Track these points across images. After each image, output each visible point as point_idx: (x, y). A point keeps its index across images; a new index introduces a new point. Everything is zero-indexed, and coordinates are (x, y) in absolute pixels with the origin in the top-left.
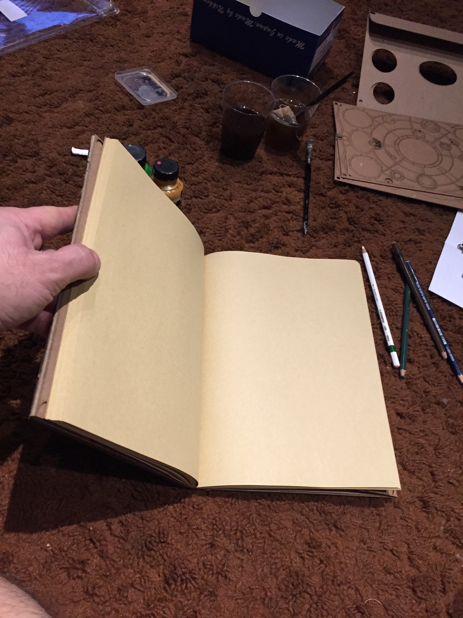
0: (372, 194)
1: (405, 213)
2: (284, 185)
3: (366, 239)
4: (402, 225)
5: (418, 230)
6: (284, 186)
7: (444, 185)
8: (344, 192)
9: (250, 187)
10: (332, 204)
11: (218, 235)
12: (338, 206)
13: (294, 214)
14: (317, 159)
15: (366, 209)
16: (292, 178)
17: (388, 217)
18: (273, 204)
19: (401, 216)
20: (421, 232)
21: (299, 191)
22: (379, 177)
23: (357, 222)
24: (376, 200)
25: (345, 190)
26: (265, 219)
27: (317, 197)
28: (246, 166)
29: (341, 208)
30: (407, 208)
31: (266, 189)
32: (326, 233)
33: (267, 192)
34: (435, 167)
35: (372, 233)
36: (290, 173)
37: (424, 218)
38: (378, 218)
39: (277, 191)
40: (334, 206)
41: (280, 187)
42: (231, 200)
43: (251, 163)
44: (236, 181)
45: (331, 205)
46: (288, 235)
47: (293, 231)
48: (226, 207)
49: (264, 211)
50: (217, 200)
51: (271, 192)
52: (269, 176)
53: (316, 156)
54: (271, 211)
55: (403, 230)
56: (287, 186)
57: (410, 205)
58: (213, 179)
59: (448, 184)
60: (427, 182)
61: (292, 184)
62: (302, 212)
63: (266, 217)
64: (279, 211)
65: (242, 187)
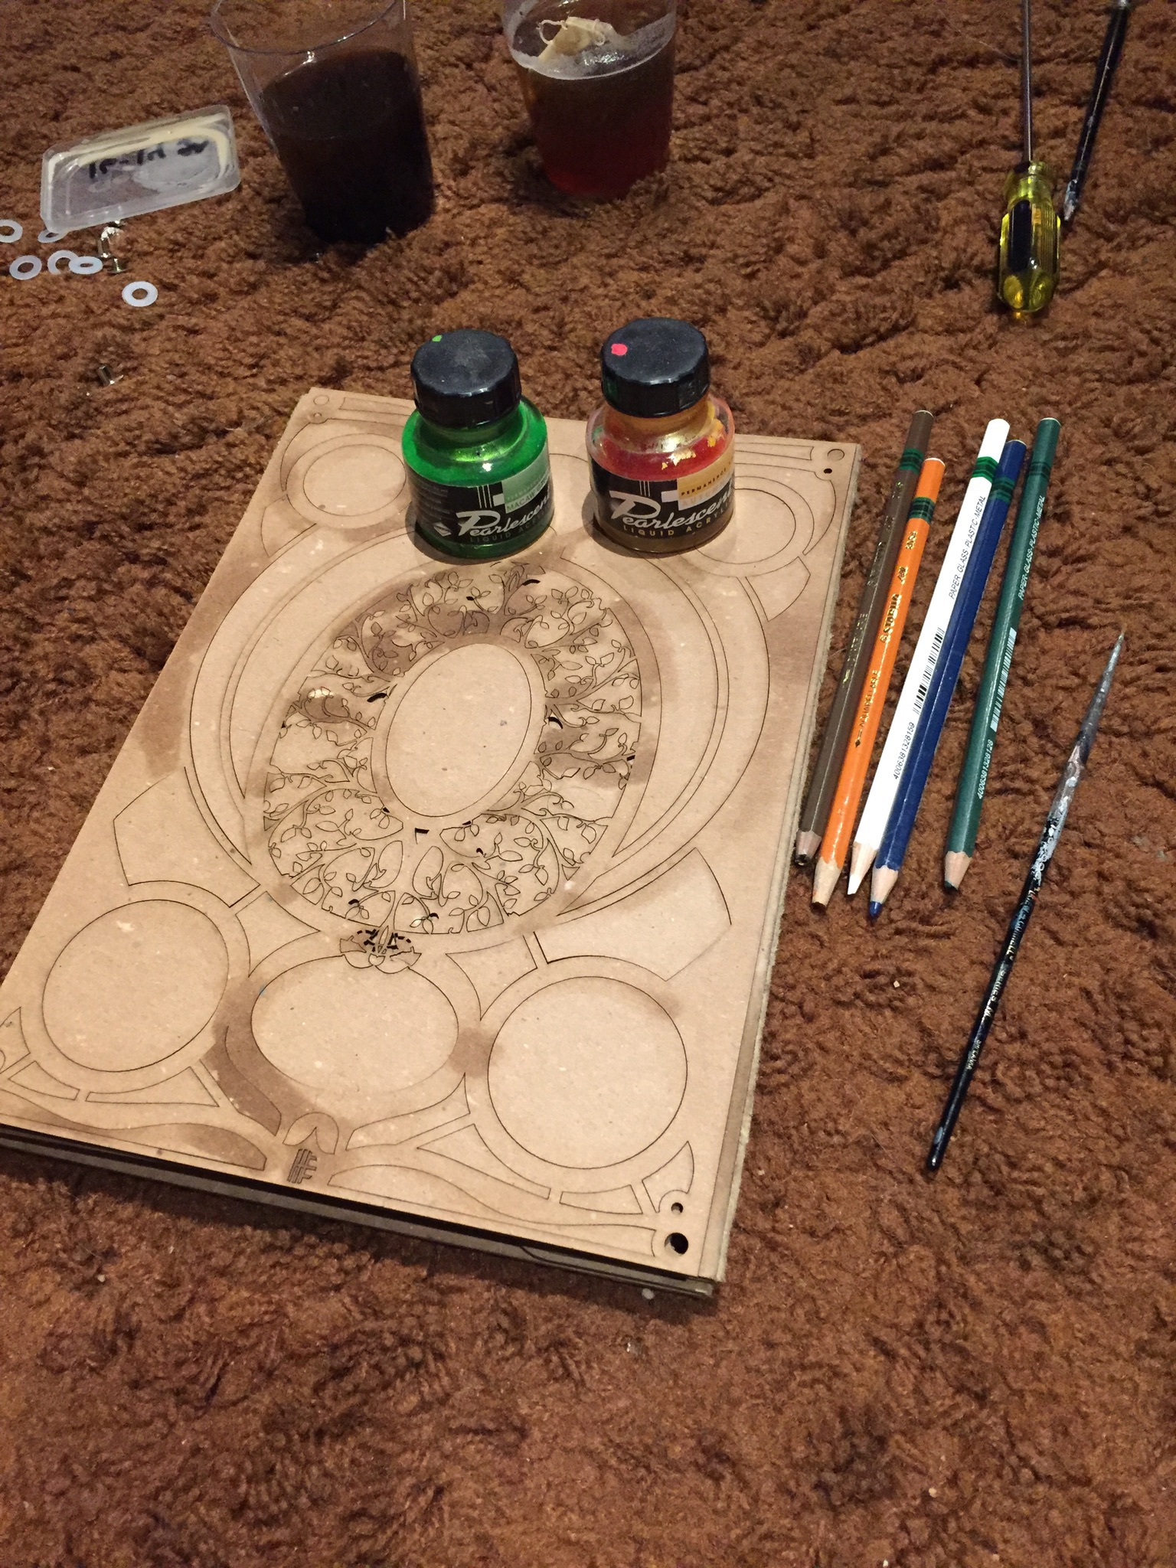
9: (888, 111)
11: (741, 261)
16: (1047, 66)
18: (962, 152)
21: (1071, 103)
26: (927, 200)
27: (1140, 113)
31: (945, 108)
33: (949, 118)
36: (1044, 53)
41: (998, 97)
42: (811, 156)
44: (839, 96)
48: (789, 177)
49: (926, 178)
50: (762, 160)
51: (964, 115)
52: (967, 72)
54: (953, 174)
58: (759, 101)
61: (1048, 85)
63: (932, 192)
64: (984, 169)
65: (856, 116)
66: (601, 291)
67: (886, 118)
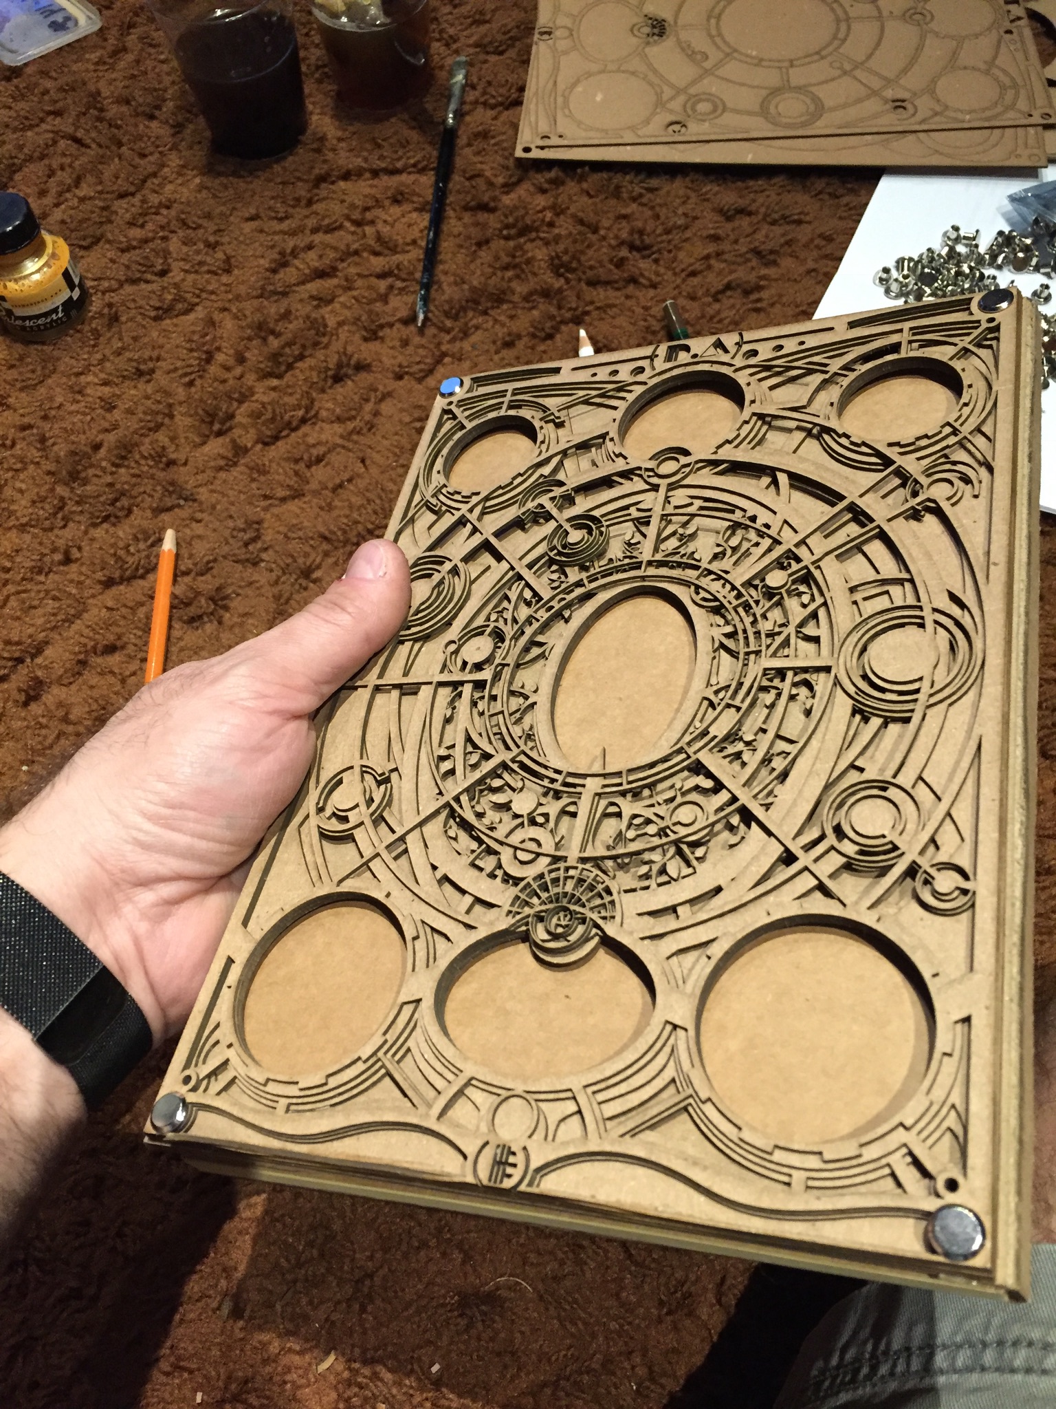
0: (628, 177)
1: (721, 211)
2: (377, 201)
3: (598, 308)
4: (711, 248)
5: (757, 252)
6: (378, 203)
7: (844, 106)
8: (546, 186)
9: (285, 226)
10: (507, 227)
11: (180, 372)
12: (525, 231)
13: (398, 278)
14: (480, 109)
15: (606, 223)
16: (404, 177)
17: (668, 232)
18: (342, 260)
19: (709, 222)
20: (765, 257)
21: (420, 210)
22: (647, 122)
23: (574, 265)
24: (637, 190)
25: (551, 181)
26: (317, 307)
27: (467, 218)
28: (277, 168)
29: (534, 235)
30: (728, 196)
31: (326, 222)
32: (485, 313)
33: (330, 230)
34: (823, 58)
35: (618, 289)
36: (399, 165)
37: (776, 216)
38: (638, 243)
39: (358, 223)
40: (513, 232)
41: (367, 209)
42: (228, 271)
43: (291, 158)
44: (247, 215)
45: (505, 232)
46: (376, 339)
47: (391, 325)
48: (212, 293)
49: (313, 287)
50: (191, 277)
51: (341, 227)
52: (342, 184)
53: (476, 102)
54: (335, 281)
55: (713, 262)
56: (387, 203)
57: (739, 184)
58: (184, 223)
59: (859, 101)
60: (791, 107)
61: (402, 194)
62: (420, 267)
63: (320, 299)
64: (359, 275)
65: (261, 231)
66: (74, 407)
67: (284, 233)
